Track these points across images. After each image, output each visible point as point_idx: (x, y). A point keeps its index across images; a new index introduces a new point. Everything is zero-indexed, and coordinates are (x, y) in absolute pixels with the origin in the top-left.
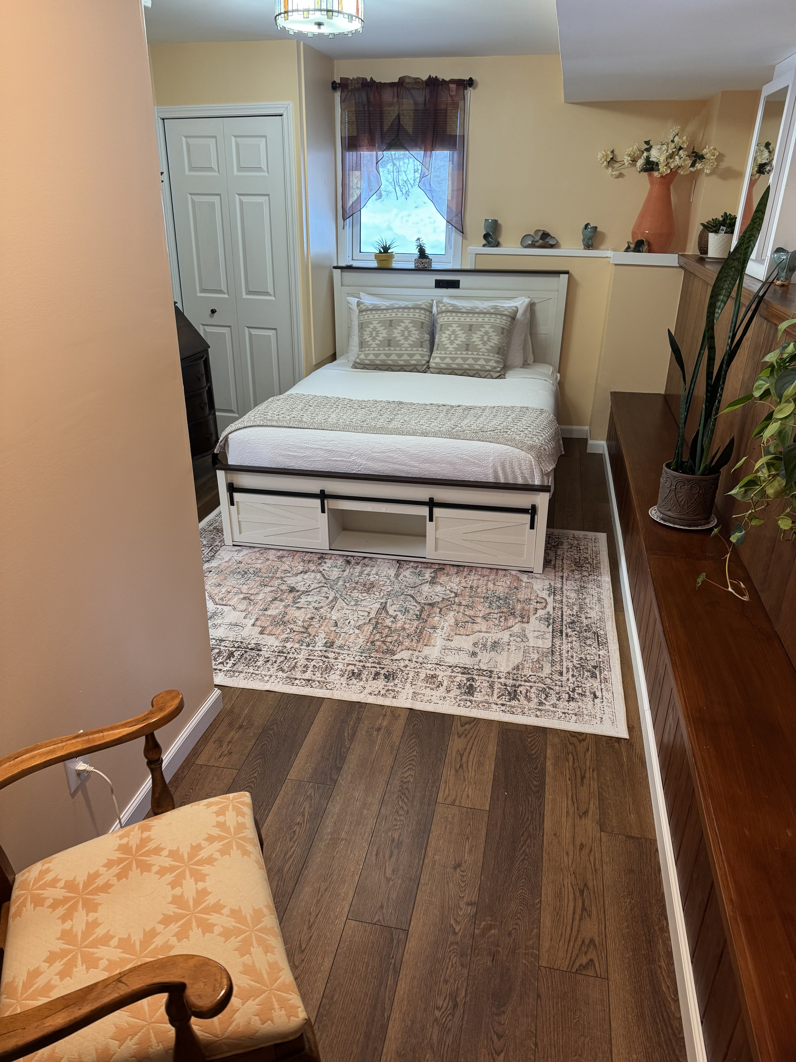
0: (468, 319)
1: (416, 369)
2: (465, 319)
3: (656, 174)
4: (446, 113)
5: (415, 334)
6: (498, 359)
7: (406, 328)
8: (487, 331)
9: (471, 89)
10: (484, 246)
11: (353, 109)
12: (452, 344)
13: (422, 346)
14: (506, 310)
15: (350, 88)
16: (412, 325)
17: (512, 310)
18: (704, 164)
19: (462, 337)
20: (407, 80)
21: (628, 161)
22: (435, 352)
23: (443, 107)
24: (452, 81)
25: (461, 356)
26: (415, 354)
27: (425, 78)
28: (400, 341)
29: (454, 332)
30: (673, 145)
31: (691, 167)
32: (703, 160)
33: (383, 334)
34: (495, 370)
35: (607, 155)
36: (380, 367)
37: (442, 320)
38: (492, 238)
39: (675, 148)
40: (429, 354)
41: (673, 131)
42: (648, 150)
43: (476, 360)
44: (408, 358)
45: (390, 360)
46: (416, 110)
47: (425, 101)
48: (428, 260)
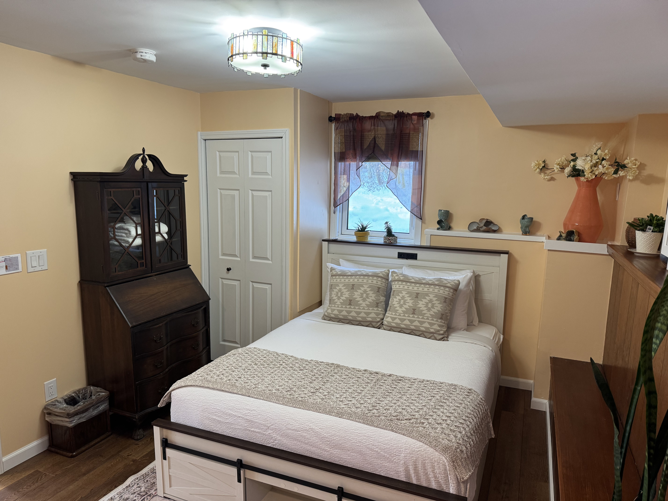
0: (416, 288)
1: (372, 325)
2: (413, 288)
3: (582, 179)
4: (409, 135)
5: (372, 297)
6: (441, 324)
7: (365, 291)
8: (431, 299)
9: (429, 119)
10: (438, 229)
11: (343, 134)
12: (401, 308)
13: (377, 306)
14: (449, 282)
15: (341, 120)
16: (370, 289)
17: (455, 283)
18: (627, 172)
19: (410, 303)
20: (382, 114)
21: (557, 168)
22: (388, 312)
23: (407, 131)
24: (414, 114)
25: (409, 318)
26: (370, 313)
27: (395, 112)
28: (359, 301)
29: (403, 297)
30: (596, 157)
31: (614, 173)
32: (626, 169)
33: (346, 295)
34: (438, 333)
35: (539, 164)
36: (342, 320)
37: (395, 286)
38: (444, 224)
39: (598, 159)
40: (384, 313)
41: (596, 146)
42: (574, 160)
43: (422, 323)
44: (365, 316)
45: (350, 316)
46: (387, 134)
47: (394, 128)
48: (393, 238)
